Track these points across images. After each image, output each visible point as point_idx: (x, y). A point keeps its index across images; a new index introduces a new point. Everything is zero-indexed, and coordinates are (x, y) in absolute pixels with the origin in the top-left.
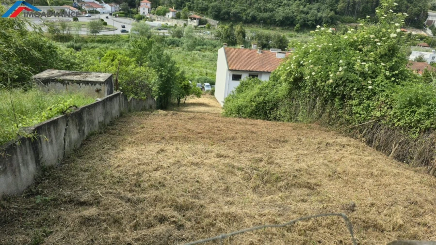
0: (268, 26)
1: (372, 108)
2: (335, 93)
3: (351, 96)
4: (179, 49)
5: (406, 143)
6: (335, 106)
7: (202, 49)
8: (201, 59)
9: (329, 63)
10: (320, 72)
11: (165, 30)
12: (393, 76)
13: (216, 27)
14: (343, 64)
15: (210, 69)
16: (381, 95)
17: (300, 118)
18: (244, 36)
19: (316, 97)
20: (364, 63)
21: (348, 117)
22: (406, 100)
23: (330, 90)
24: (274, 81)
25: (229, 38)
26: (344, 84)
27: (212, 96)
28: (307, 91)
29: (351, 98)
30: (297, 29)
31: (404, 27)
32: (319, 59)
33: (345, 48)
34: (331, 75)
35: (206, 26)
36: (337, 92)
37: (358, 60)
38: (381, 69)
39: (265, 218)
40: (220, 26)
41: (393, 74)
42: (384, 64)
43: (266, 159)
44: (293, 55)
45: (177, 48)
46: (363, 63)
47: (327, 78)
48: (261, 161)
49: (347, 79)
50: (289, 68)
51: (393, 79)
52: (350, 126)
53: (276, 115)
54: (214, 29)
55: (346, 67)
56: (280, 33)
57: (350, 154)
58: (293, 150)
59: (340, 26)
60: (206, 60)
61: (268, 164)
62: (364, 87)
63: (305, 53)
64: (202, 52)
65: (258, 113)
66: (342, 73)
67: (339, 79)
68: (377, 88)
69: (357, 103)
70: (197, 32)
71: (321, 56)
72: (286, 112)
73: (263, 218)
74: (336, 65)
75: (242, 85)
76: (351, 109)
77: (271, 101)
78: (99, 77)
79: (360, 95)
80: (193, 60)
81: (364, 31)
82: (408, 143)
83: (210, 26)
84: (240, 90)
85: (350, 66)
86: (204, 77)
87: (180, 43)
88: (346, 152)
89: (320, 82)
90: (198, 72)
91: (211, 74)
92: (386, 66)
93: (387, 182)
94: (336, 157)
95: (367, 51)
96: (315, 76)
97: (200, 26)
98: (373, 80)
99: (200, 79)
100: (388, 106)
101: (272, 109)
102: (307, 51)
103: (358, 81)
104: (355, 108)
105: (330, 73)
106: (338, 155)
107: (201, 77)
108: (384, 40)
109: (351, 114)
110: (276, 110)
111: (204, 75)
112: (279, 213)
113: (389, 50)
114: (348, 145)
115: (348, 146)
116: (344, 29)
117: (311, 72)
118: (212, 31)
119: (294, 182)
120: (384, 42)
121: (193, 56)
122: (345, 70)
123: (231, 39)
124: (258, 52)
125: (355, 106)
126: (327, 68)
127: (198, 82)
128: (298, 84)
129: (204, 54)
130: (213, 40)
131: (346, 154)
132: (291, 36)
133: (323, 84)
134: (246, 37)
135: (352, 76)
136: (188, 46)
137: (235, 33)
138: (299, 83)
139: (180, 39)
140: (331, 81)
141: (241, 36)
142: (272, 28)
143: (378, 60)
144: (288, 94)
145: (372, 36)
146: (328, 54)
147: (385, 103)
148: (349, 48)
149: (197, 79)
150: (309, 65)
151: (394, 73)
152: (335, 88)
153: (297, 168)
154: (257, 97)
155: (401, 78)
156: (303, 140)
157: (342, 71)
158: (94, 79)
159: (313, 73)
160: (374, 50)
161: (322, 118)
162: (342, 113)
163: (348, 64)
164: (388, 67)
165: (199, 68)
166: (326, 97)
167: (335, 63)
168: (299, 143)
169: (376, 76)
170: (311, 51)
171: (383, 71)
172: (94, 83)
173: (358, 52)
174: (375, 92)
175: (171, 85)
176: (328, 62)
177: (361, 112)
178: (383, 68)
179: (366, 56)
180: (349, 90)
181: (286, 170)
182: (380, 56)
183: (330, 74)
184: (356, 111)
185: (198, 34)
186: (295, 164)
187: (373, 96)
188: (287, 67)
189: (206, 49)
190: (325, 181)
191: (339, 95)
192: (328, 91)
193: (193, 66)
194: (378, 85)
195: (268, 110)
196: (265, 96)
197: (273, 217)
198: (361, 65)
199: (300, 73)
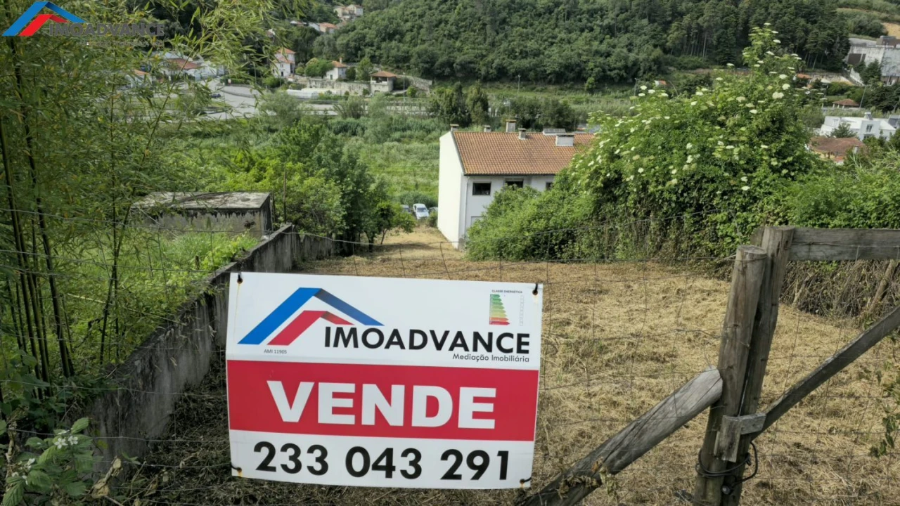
0: (532, 84)
1: (753, 224)
2: (683, 203)
3: (712, 206)
4: (357, 140)
5: (817, 281)
6: (686, 226)
7: (404, 137)
8: (402, 157)
9: (667, 151)
10: (653, 167)
11: (327, 103)
12: (785, 166)
13: (428, 93)
14: (693, 151)
15: (423, 176)
16: (765, 200)
17: (619, 255)
18: (485, 107)
19: (648, 213)
20: (732, 147)
21: (710, 245)
22: (810, 205)
23: (674, 198)
24: (562, 189)
25: (456, 113)
26: (698, 186)
27: (433, 229)
28: (630, 203)
29: (713, 209)
30: (590, 86)
31: (803, 72)
32: (648, 144)
33: (694, 122)
34: (674, 172)
35: (408, 91)
36: (687, 200)
37: (720, 143)
38: (762, 155)
39: (597, 398)
40: (435, 90)
41: (784, 164)
42: (766, 147)
43: (575, 320)
44: (600, 141)
45: (354, 138)
46: (729, 147)
47: (667, 176)
48: (568, 324)
49: (704, 176)
50: (592, 163)
51: (785, 171)
52: (717, 261)
53: (573, 254)
54: (424, 96)
55: (698, 156)
56: (556, 97)
57: (721, 305)
58: (620, 304)
59: (675, 75)
60: (414, 158)
61: (581, 327)
62: (734, 188)
63: (621, 134)
64: (404, 143)
65: (536, 252)
66: (694, 166)
67: (688, 178)
68: (758, 189)
69: (725, 218)
70: (392, 105)
71: (652, 138)
72: (592, 245)
73: (592, 400)
74: (682, 153)
75: (498, 202)
76: (715, 229)
77: (561, 228)
78: (248, 200)
79: (729, 204)
80: (387, 159)
81: (725, 91)
82: (821, 282)
83: (416, 91)
84: (495, 212)
85: (705, 153)
86: (413, 193)
87: (359, 129)
88: (713, 303)
89: (654, 184)
90: (398, 183)
91: (425, 185)
92: (770, 150)
93: (787, 343)
94: (698, 312)
95: (735, 125)
96: (644, 175)
97: (395, 93)
98: (749, 175)
99: (405, 196)
100: (780, 219)
101: (563, 242)
102: (625, 131)
103: (724, 179)
104: (721, 228)
105: (671, 167)
106: (700, 308)
107: (406, 192)
108: (763, 104)
109: (715, 238)
110: (573, 244)
111: (412, 188)
112: (617, 390)
113: (773, 122)
114: (716, 291)
115: (716, 293)
116: (685, 81)
117: (637, 169)
118: (421, 100)
119: (630, 353)
120: (764, 109)
121: (386, 151)
122: (698, 162)
123: (460, 115)
124: (520, 138)
125: (721, 223)
126: (665, 160)
127: (403, 203)
128: (611, 192)
129: (408, 147)
130: (424, 118)
131: (714, 306)
132: (578, 102)
133: (660, 187)
134: (490, 110)
135: (711, 171)
136: (375, 134)
137: (468, 101)
138: (613, 189)
139: (358, 121)
140: (674, 181)
141: (479, 108)
142: (539, 88)
143: (756, 140)
144: (594, 212)
145: (740, 99)
146: (665, 134)
147: (774, 215)
148: (701, 122)
149: (400, 197)
150: (631, 155)
151: (786, 161)
152: (682, 195)
153: (633, 330)
154: (533, 222)
155: (800, 170)
156: (635, 287)
157: (692, 162)
158: (240, 205)
159: (641, 170)
160: (747, 122)
161: (663, 250)
162: (699, 237)
163: (703, 150)
164: (774, 151)
165: (401, 176)
166: (667, 212)
167: (679, 150)
168: (628, 293)
169: (755, 168)
170: (632, 130)
171: (766, 158)
172: (241, 212)
173: (718, 128)
174: (755, 197)
175: (360, 209)
176: (667, 149)
177: (733, 234)
178: (765, 153)
179: (733, 133)
180: (709, 196)
181: (615, 335)
182: (757, 132)
183: (671, 170)
184: (724, 232)
185: (393, 108)
186: (627, 325)
187: (752, 204)
188: (589, 162)
189: (411, 137)
190: (682, 348)
191: (691, 206)
192: (669, 201)
193: (389, 173)
194: (759, 184)
195: (556, 244)
196: (549, 219)
197: (609, 396)
198: (725, 150)
199: (616, 172)
